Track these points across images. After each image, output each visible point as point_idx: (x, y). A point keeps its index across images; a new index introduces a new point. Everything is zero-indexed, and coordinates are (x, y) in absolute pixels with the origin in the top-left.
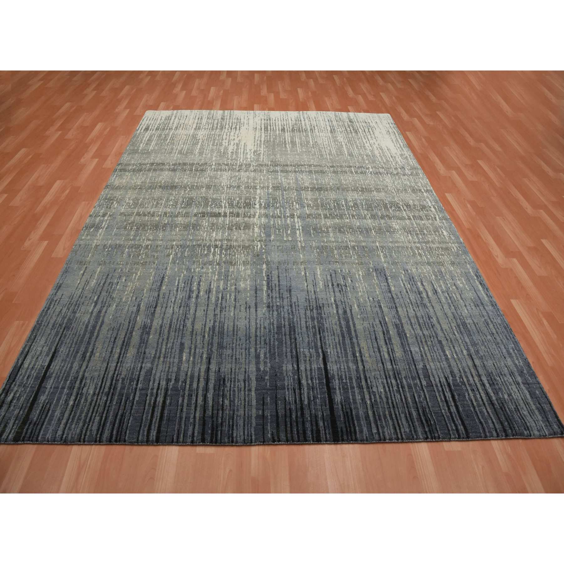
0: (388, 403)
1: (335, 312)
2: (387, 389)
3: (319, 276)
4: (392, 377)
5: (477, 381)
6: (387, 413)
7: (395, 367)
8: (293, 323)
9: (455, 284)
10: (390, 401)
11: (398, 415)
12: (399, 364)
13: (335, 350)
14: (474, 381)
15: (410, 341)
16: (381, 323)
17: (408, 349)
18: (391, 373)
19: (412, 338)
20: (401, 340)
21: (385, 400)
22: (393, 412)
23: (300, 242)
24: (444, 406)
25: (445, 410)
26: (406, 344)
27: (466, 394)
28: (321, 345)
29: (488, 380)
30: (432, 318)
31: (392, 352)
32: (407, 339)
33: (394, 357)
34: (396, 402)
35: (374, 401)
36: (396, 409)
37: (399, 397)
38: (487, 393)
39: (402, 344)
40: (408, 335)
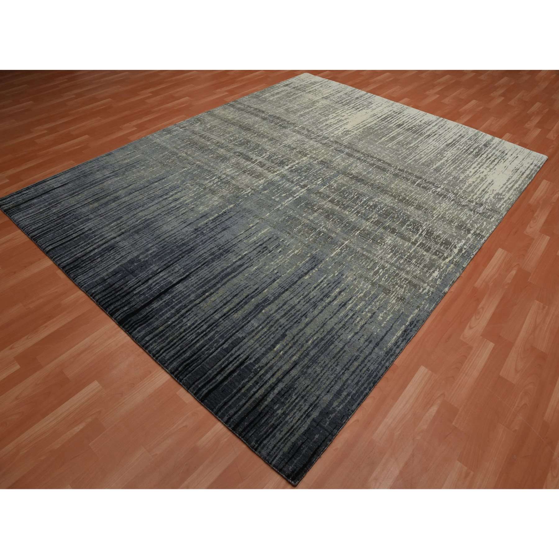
0: (181, 334)
1: (234, 261)
2: (193, 327)
3: (260, 234)
4: (208, 324)
5: (270, 382)
6: (171, 338)
7: (220, 320)
8: (196, 248)
10: (184, 334)
11: (176, 345)
12: (227, 321)
13: (197, 280)
14: (269, 379)
15: (260, 316)
16: (256, 290)
17: (250, 319)
18: (212, 321)
19: (264, 315)
20: (254, 310)
21: (182, 330)
22: (175, 341)
23: (282, 205)
24: (216, 369)
25: (213, 372)
26: (254, 315)
27: (246, 380)
28: (192, 272)
29: (282, 389)
30: (306, 317)
31: (234, 312)
32: (259, 313)
33: (229, 315)
34: (186, 339)
35: (174, 325)
36: (180, 342)
37: (193, 337)
38: (266, 395)
39: (250, 313)
40: (263, 311)
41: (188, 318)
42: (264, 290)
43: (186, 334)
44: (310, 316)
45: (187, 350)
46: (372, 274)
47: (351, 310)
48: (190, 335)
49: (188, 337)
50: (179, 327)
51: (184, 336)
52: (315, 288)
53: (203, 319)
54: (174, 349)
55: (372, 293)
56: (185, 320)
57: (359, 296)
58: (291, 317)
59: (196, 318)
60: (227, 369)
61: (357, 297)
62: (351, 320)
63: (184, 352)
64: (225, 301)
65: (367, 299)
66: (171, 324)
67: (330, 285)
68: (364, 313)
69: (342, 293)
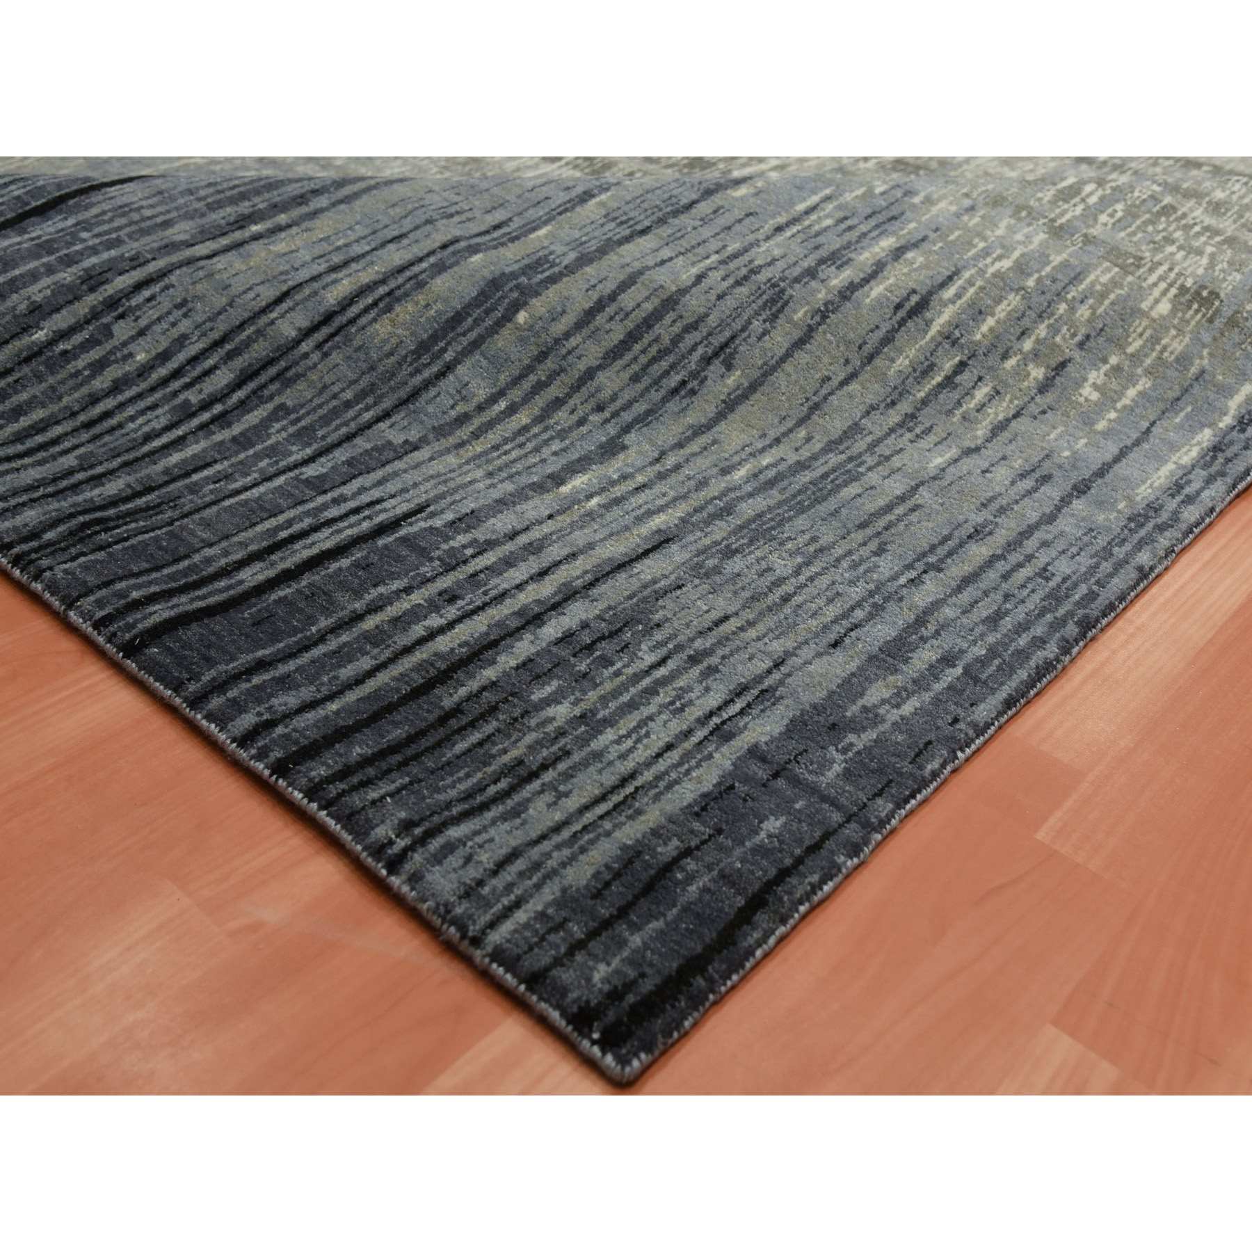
0: (94, 400)
2: (163, 372)
4: (239, 363)
5: (523, 598)
6: (38, 414)
7: (305, 347)
9: (1063, 365)
10: (109, 403)
11: (57, 449)
12: (336, 357)
14: (520, 587)
15: (504, 341)
17: (449, 356)
18: (260, 350)
19: (523, 340)
21: (101, 383)
22: (58, 430)
24: (243, 545)
25: (226, 553)
26: (473, 335)
27: (396, 585)
29: (585, 625)
30: (729, 367)
31: (375, 304)
32: (499, 324)
33: (352, 321)
34: (120, 426)
35: (65, 352)
36: (85, 436)
37: (157, 425)
38: (494, 644)
39: (458, 318)
40: (522, 317)
41: (143, 322)
42: (534, 229)
43: (121, 406)
44: (752, 355)
45: (111, 472)
46: (1048, 194)
47: (950, 338)
48: (142, 412)
49: (132, 419)
50: (90, 365)
51: (107, 415)
52: (779, 229)
53: (215, 335)
54: (40, 463)
55: (1057, 259)
56: (122, 330)
57: (991, 270)
58: (654, 360)
59: (185, 326)
60: (301, 543)
61: (982, 272)
62: (948, 397)
63: (97, 480)
64: (337, 259)
65: (1031, 283)
66: (51, 343)
67: (849, 223)
68: (1011, 362)
69: (909, 255)
